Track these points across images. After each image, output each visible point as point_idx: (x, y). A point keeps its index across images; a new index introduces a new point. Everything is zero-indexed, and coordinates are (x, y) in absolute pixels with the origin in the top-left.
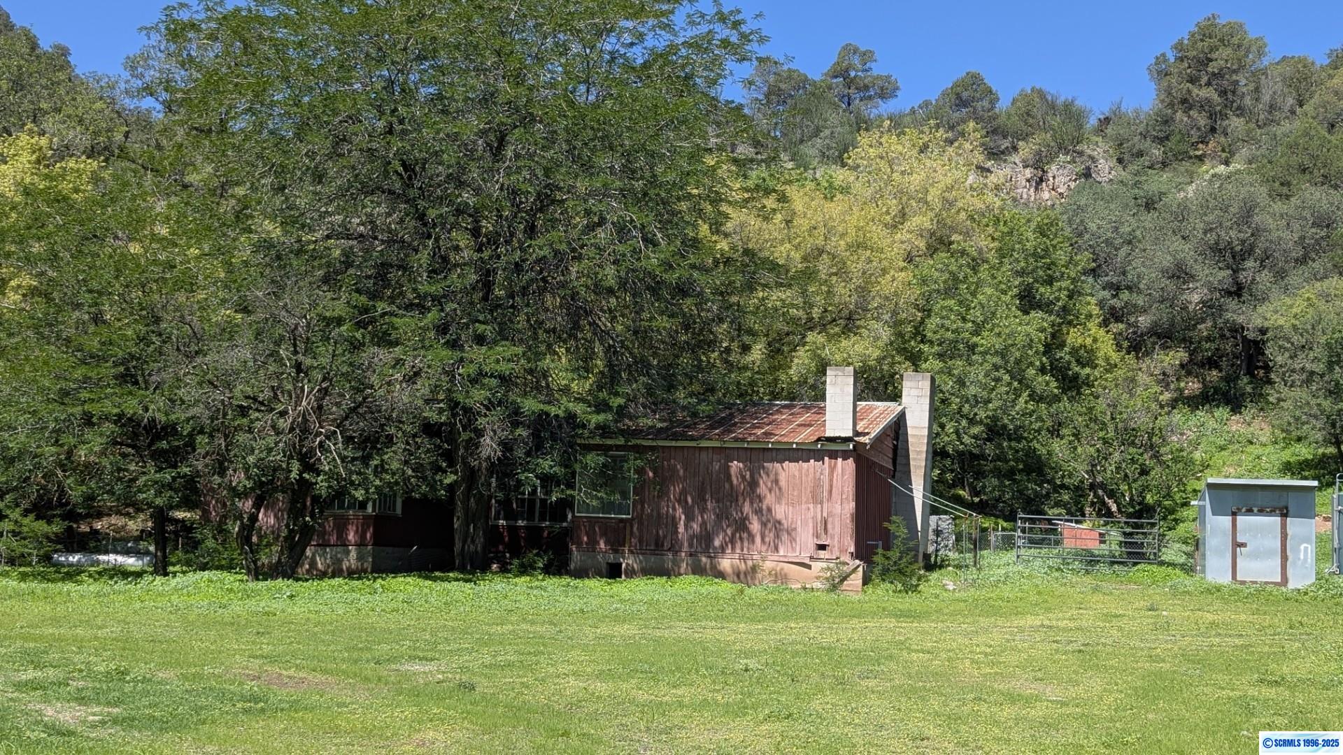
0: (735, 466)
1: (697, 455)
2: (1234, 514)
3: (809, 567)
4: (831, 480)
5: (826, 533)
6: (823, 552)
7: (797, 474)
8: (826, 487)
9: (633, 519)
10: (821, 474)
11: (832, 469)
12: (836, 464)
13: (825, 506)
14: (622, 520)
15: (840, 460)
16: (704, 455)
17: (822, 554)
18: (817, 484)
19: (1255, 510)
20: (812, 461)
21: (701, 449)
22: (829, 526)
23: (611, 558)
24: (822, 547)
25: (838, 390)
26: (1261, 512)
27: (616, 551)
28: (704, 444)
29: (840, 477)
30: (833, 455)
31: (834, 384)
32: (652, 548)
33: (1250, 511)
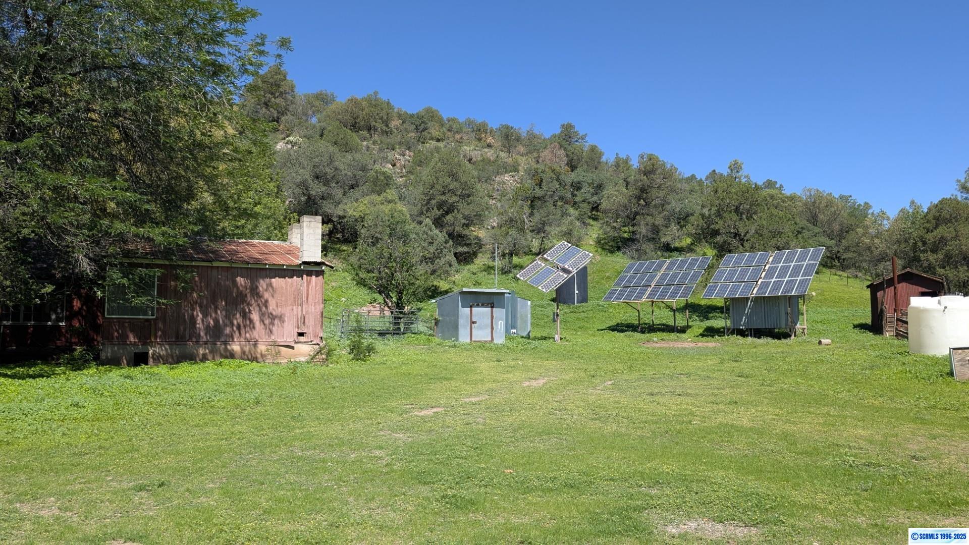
0: (240, 280)
1: (209, 272)
2: (471, 307)
3: (292, 348)
4: (308, 290)
5: (304, 325)
6: (302, 337)
7: (284, 286)
8: (305, 295)
9: (157, 319)
10: (301, 286)
11: (309, 283)
12: (310, 280)
13: (304, 306)
14: (147, 320)
15: (314, 277)
16: (215, 272)
17: (301, 339)
18: (298, 292)
19: (480, 304)
20: (295, 277)
21: (212, 267)
22: (306, 320)
23: (140, 349)
24: (301, 334)
25: (312, 231)
26: (483, 306)
27: (145, 344)
28: (215, 264)
29: (314, 288)
30: (310, 274)
31: (309, 227)
32: (174, 340)
33: (478, 305)
